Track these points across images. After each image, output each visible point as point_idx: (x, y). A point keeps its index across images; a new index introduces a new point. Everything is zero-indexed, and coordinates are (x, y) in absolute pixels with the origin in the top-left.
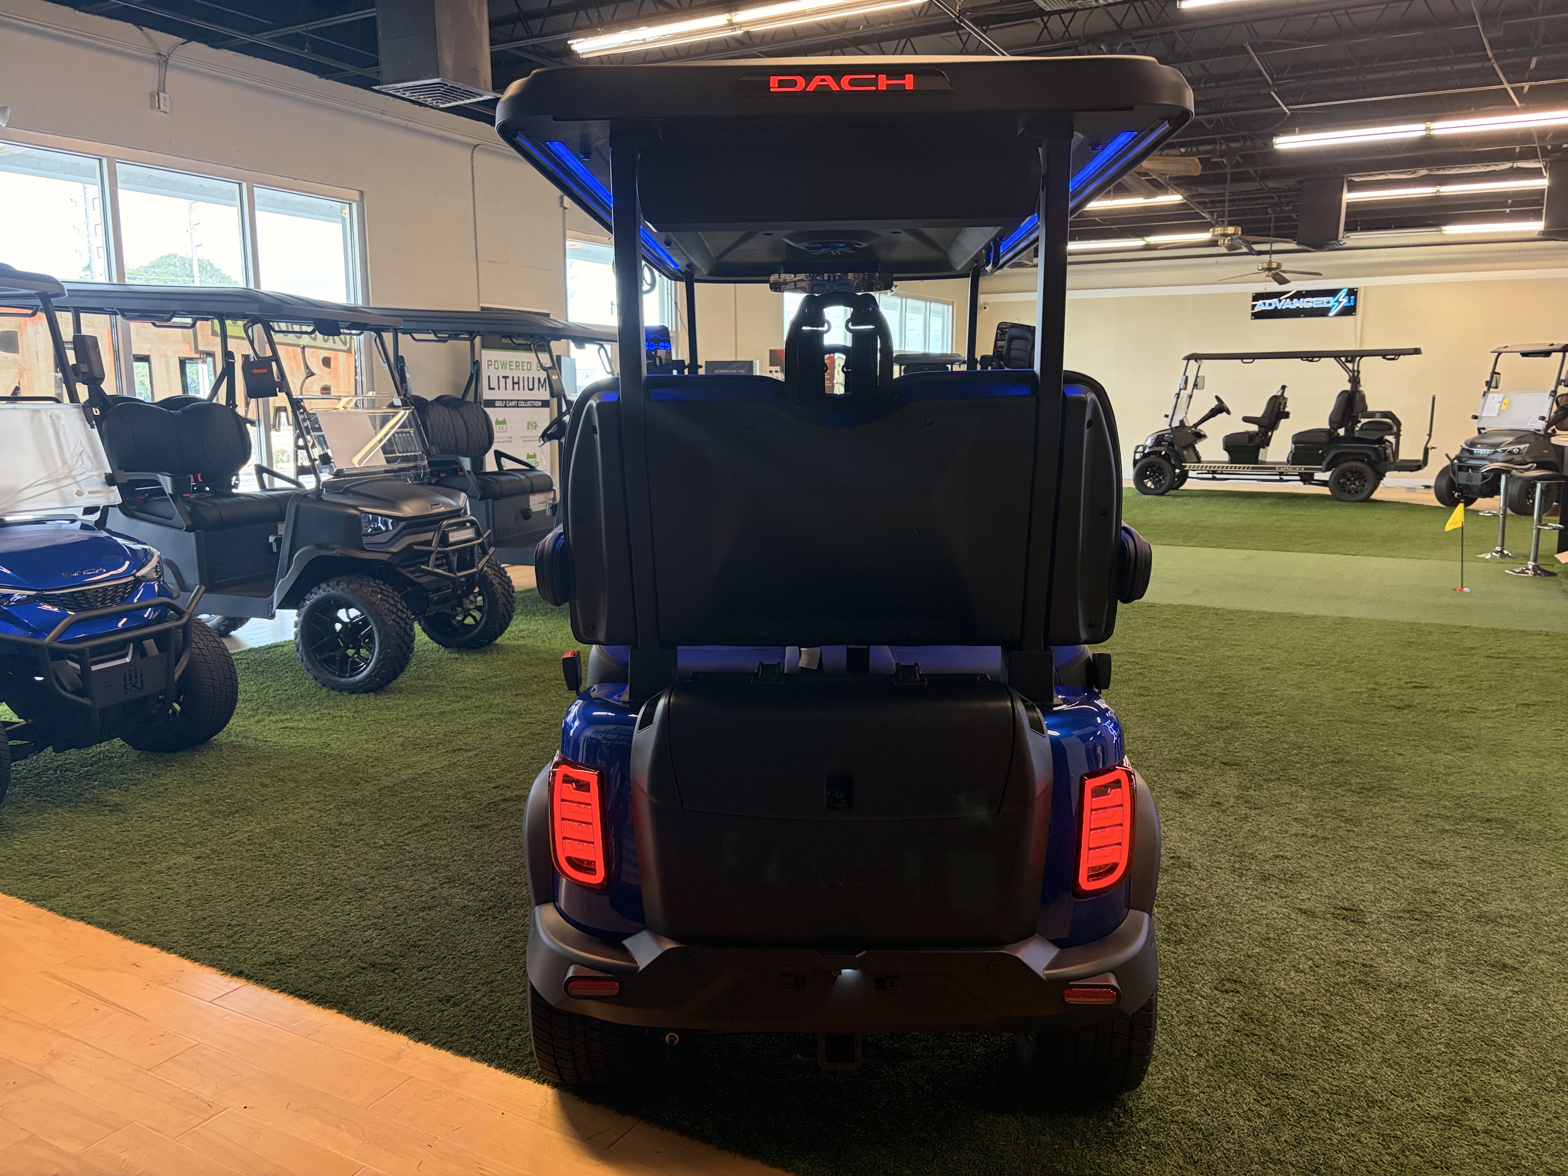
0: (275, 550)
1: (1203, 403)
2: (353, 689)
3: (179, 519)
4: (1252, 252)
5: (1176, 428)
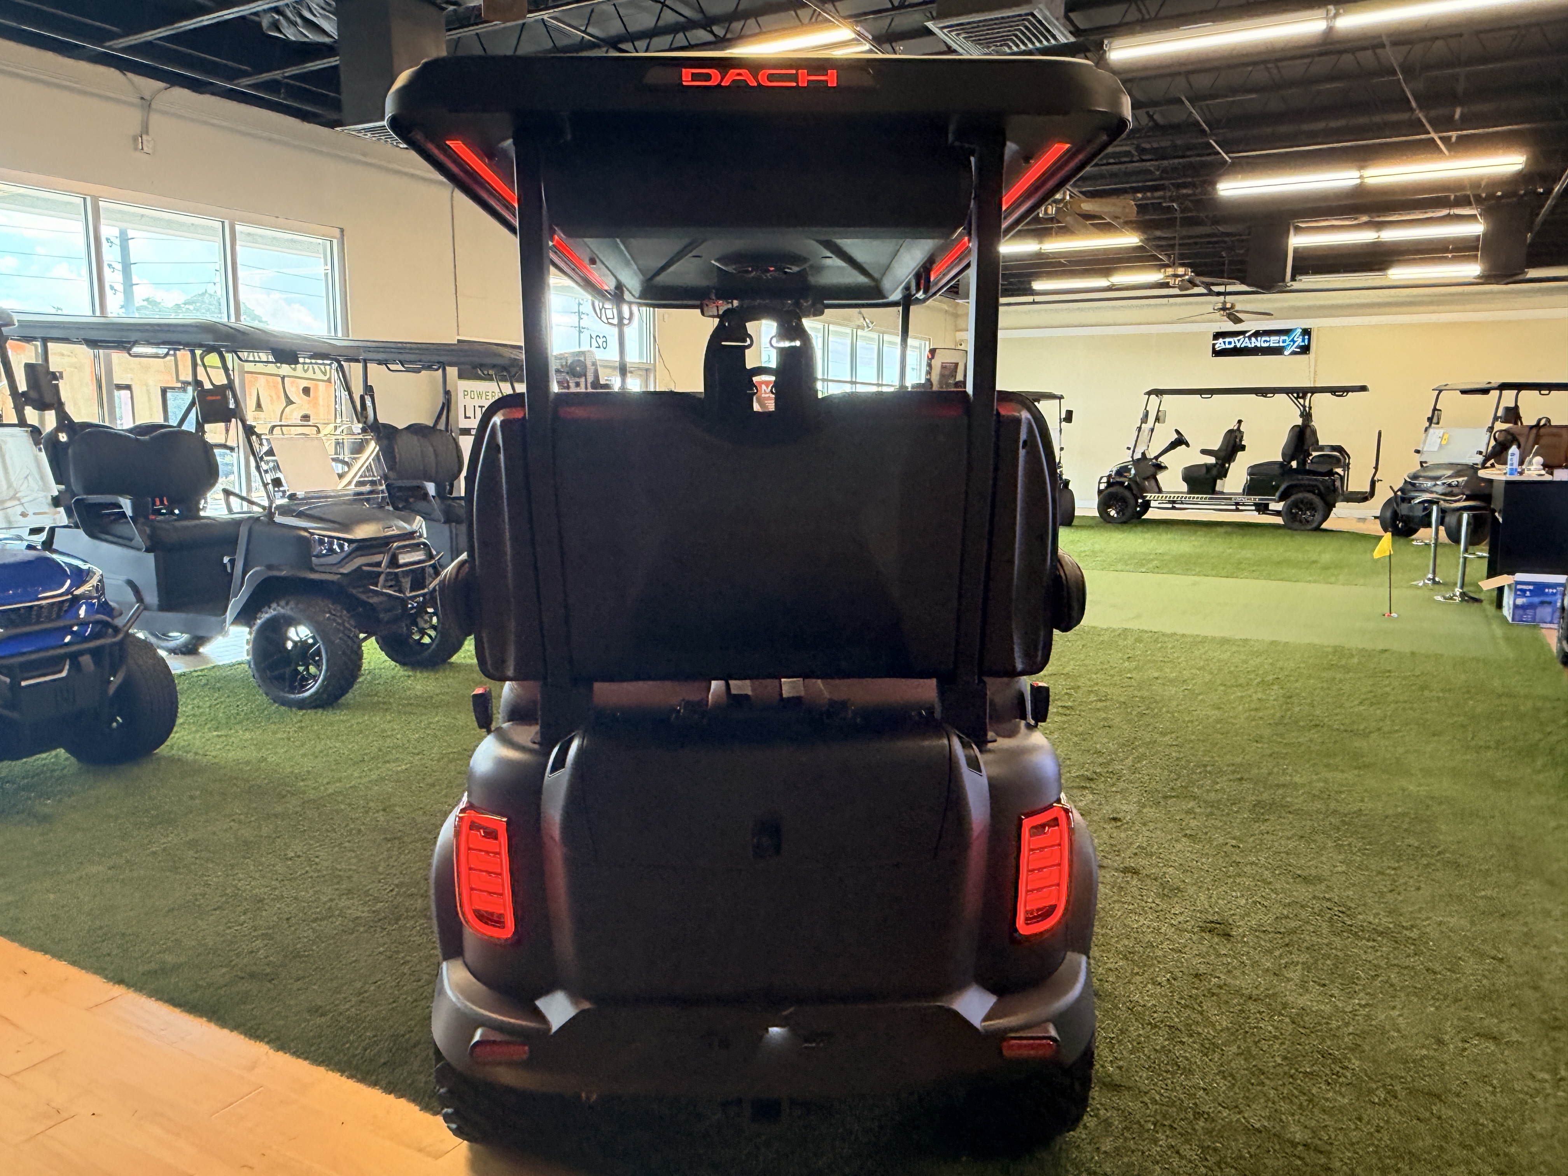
0: (229, 570)
1: (1164, 436)
2: (302, 705)
3: (138, 540)
4: (1211, 293)
5: (1138, 460)
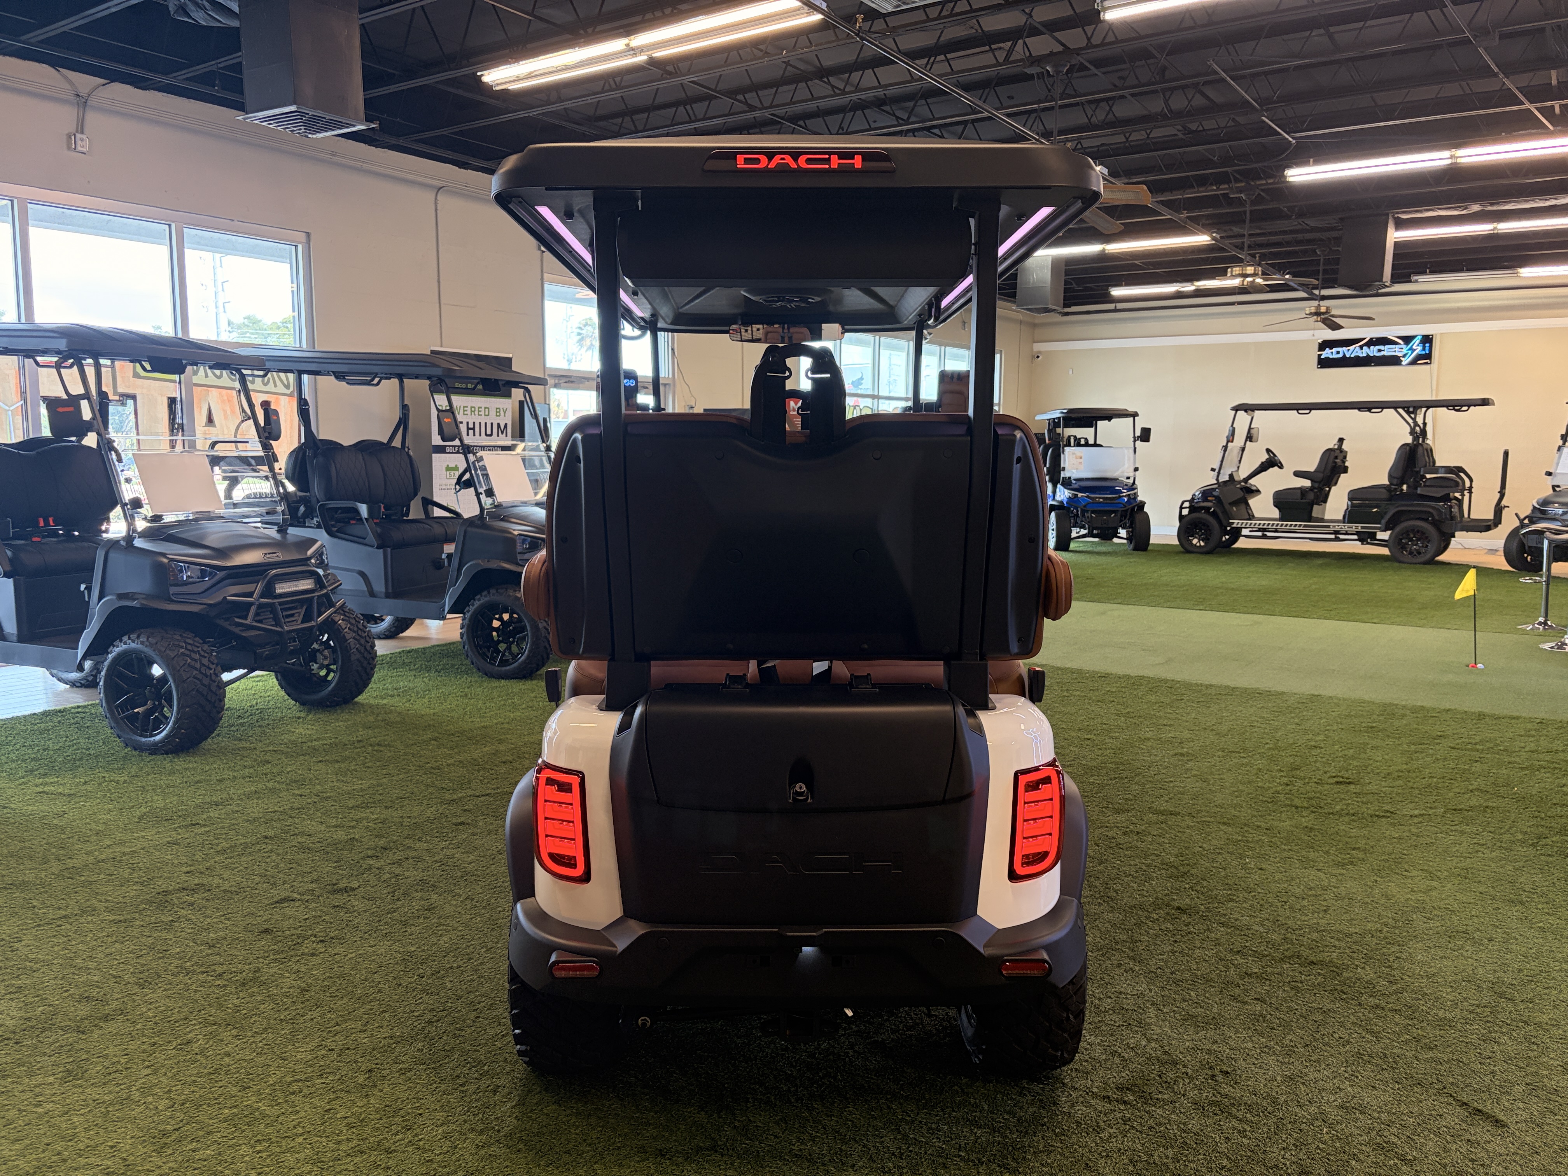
0: (86, 598)
1: (1255, 456)
5: (1225, 482)
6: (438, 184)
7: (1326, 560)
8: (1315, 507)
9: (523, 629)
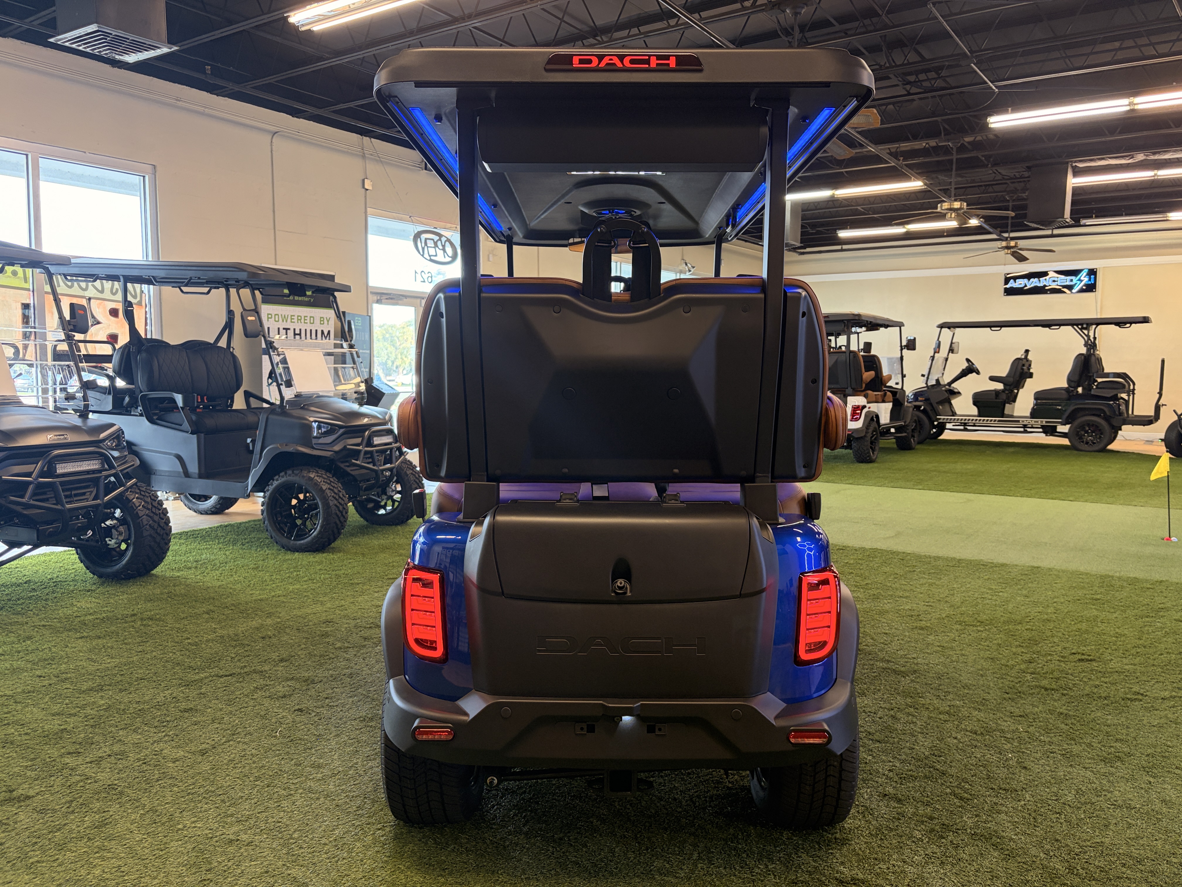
5: (932, 386)
6: (274, 129)
7: (1017, 449)
8: (1007, 405)
9: (316, 507)
